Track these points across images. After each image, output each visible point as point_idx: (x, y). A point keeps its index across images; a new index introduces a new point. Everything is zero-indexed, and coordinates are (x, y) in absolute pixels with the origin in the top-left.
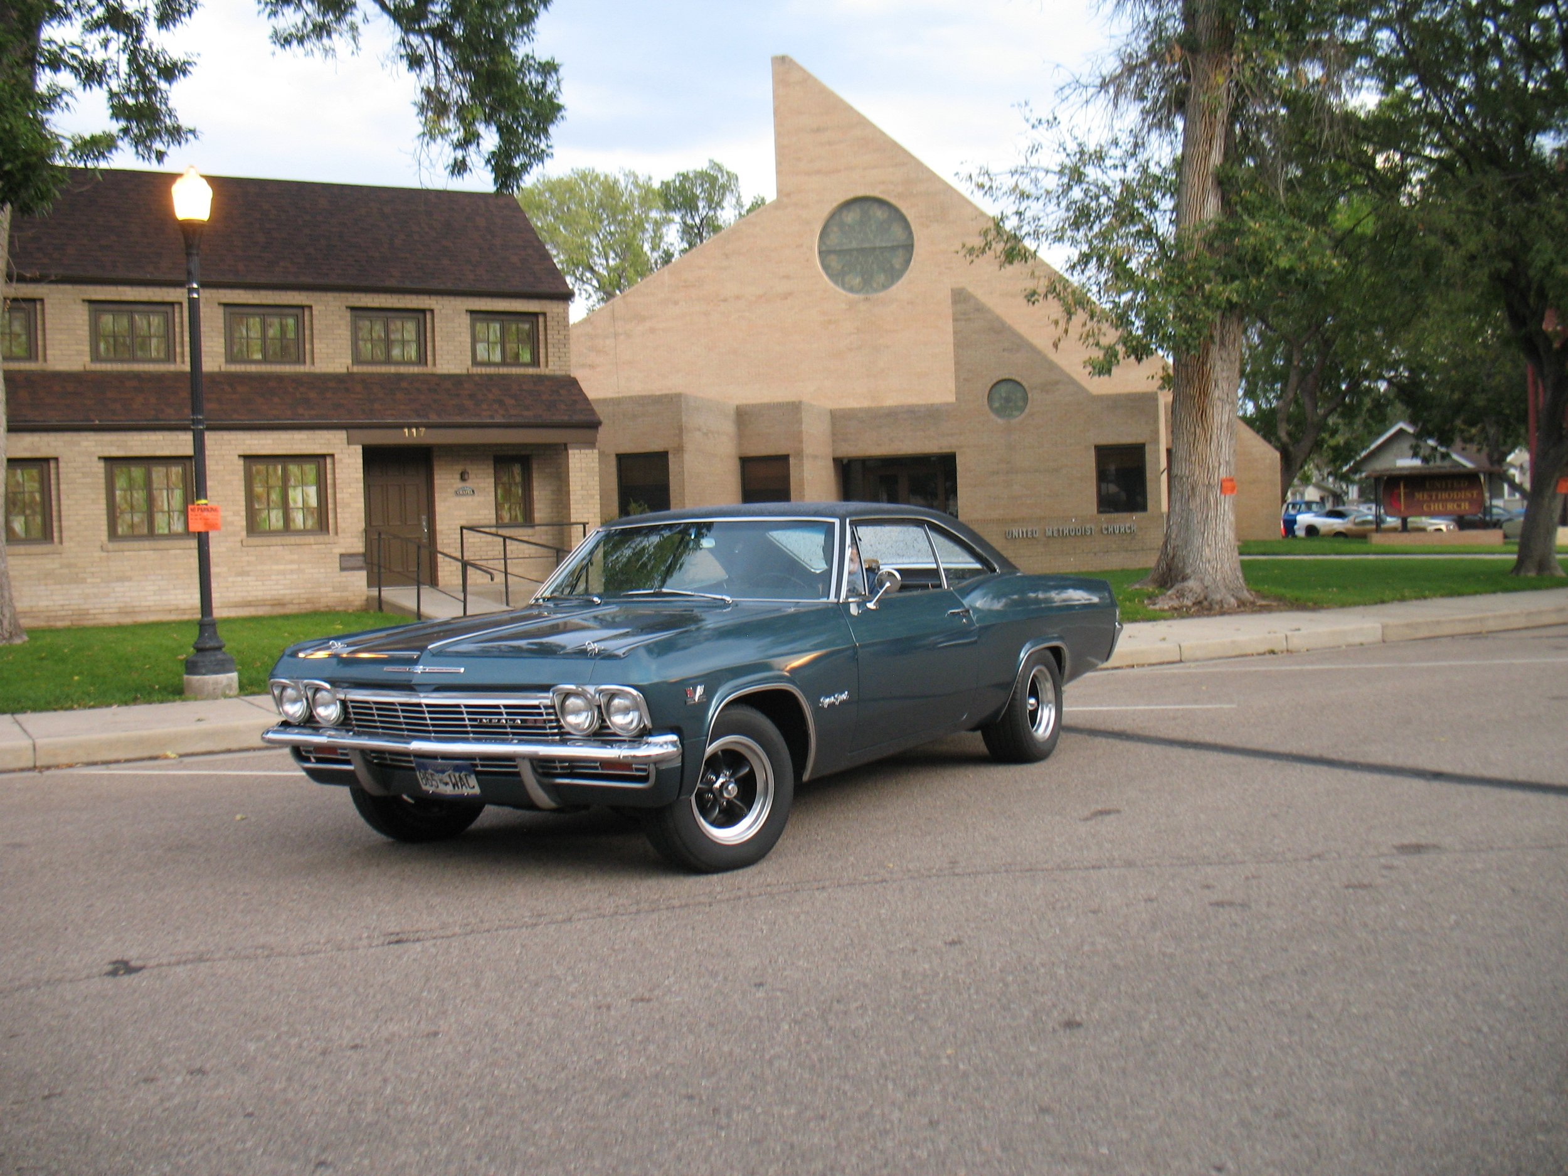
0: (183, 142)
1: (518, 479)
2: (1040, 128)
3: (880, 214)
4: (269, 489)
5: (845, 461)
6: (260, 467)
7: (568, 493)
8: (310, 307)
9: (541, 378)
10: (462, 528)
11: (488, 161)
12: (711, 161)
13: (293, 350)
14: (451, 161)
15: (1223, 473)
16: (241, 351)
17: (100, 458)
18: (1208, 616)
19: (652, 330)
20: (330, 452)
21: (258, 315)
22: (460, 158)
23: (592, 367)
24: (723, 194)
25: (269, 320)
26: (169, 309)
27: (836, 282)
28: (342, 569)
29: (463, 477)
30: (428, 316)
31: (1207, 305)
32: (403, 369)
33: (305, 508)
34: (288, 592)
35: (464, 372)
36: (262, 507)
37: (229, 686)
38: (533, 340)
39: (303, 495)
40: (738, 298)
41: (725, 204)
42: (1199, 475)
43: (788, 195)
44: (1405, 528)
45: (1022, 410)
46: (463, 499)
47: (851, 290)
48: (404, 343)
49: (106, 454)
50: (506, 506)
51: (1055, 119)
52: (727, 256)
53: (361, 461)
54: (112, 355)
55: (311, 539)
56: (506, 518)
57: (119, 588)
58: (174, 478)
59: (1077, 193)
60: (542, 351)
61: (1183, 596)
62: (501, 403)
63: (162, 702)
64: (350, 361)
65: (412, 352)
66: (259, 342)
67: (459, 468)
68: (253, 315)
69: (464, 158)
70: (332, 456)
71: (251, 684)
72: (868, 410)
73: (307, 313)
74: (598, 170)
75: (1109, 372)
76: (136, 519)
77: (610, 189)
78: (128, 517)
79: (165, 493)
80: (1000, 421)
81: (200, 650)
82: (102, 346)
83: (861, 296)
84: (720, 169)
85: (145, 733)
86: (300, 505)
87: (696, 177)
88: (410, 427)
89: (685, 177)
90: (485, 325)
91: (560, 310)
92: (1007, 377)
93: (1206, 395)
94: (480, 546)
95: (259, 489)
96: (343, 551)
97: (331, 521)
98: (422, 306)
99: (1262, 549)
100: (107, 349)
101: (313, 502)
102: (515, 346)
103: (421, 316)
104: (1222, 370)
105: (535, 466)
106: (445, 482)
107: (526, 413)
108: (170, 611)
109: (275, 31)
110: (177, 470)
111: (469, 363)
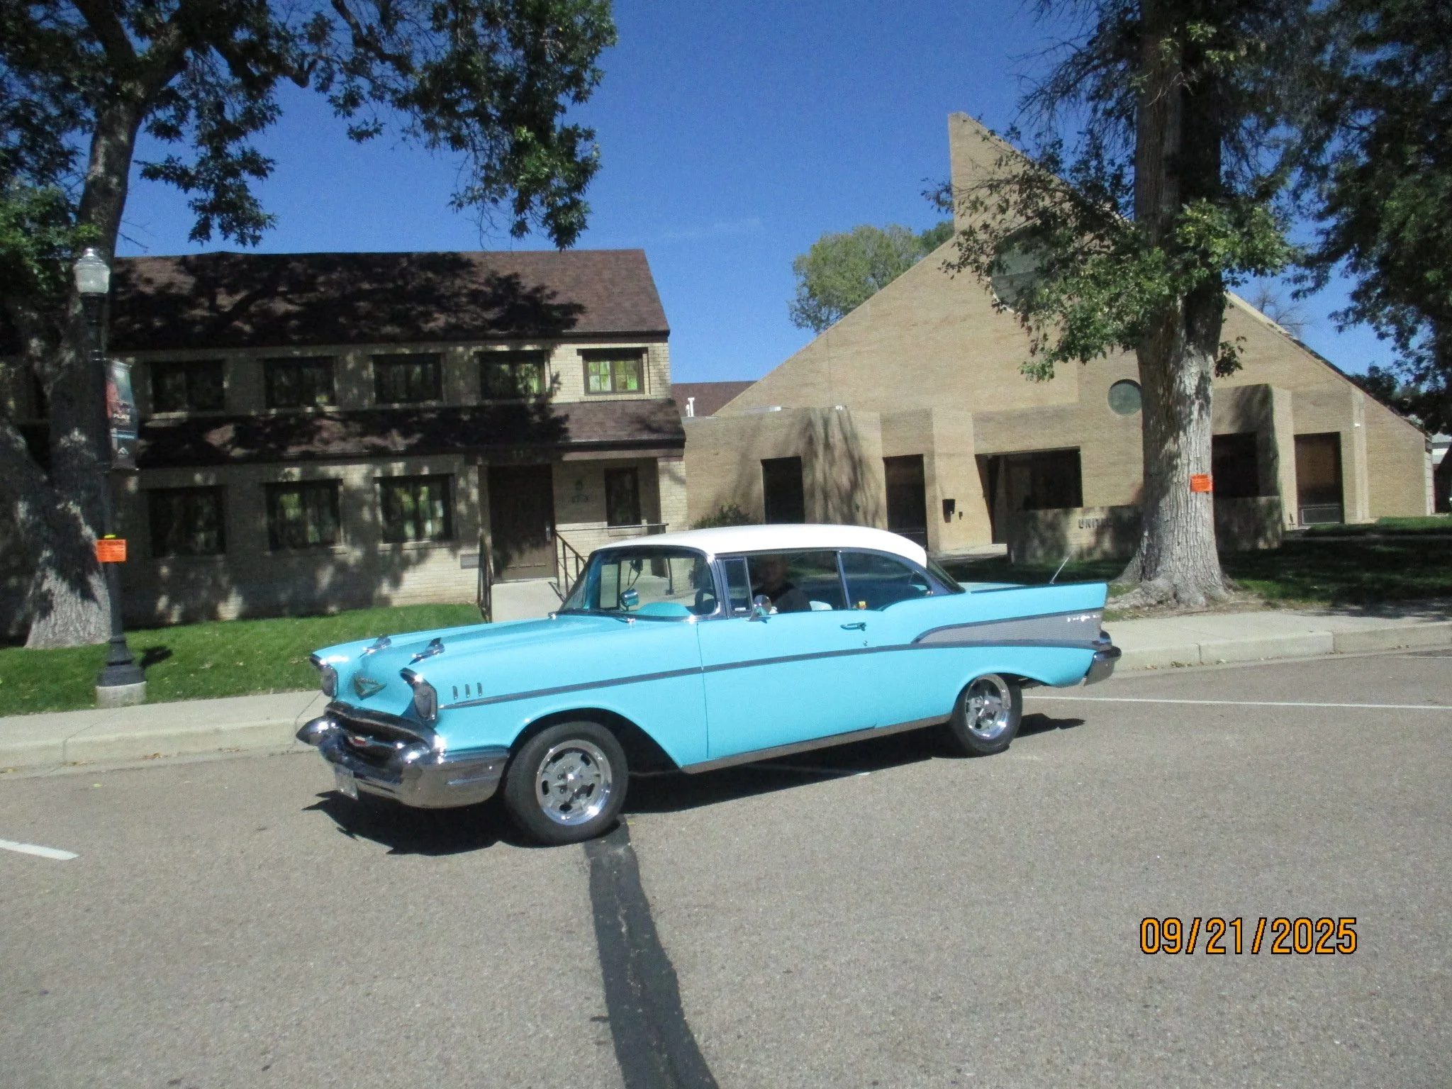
1: (628, 488)
5: (989, 457)
6: (394, 487)
7: (660, 498)
8: (443, 355)
9: (643, 403)
13: (432, 389)
15: (1193, 470)
16: (389, 392)
17: (261, 484)
19: (858, 353)
20: (452, 472)
21: (404, 362)
25: (412, 367)
26: (328, 362)
28: (463, 567)
29: (578, 487)
30: (545, 357)
33: (433, 518)
34: (417, 586)
35: (577, 400)
36: (396, 518)
39: (430, 508)
43: (964, 232)
45: (1139, 406)
46: (580, 506)
49: (266, 480)
50: (619, 510)
52: (916, 288)
53: (477, 478)
54: (284, 401)
55: (438, 543)
56: (619, 519)
58: (323, 497)
61: (1148, 594)
62: (601, 424)
64: (479, 397)
65: (534, 387)
66: (405, 385)
67: (573, 480)
68: (399, 364)
70: (453, 475)
72: (1005, 413)
73: (442, 359)
76: (294, 531)
78: (286, 530)
79: (316, 510)
80: (1118, 417)
82: (276, 395)
86: (428, 516)
91: (659, 344)
92: (1124, 377)
93: (1171, 391)
95: (394, 504)
96: (462, 553)
97: (454, 529)
100: (280, 397)
101: (439, 513)
105: (640, 476)
106: (563, 491)
109: (351, 128)
110: (325, 493)
111: (583, 392)
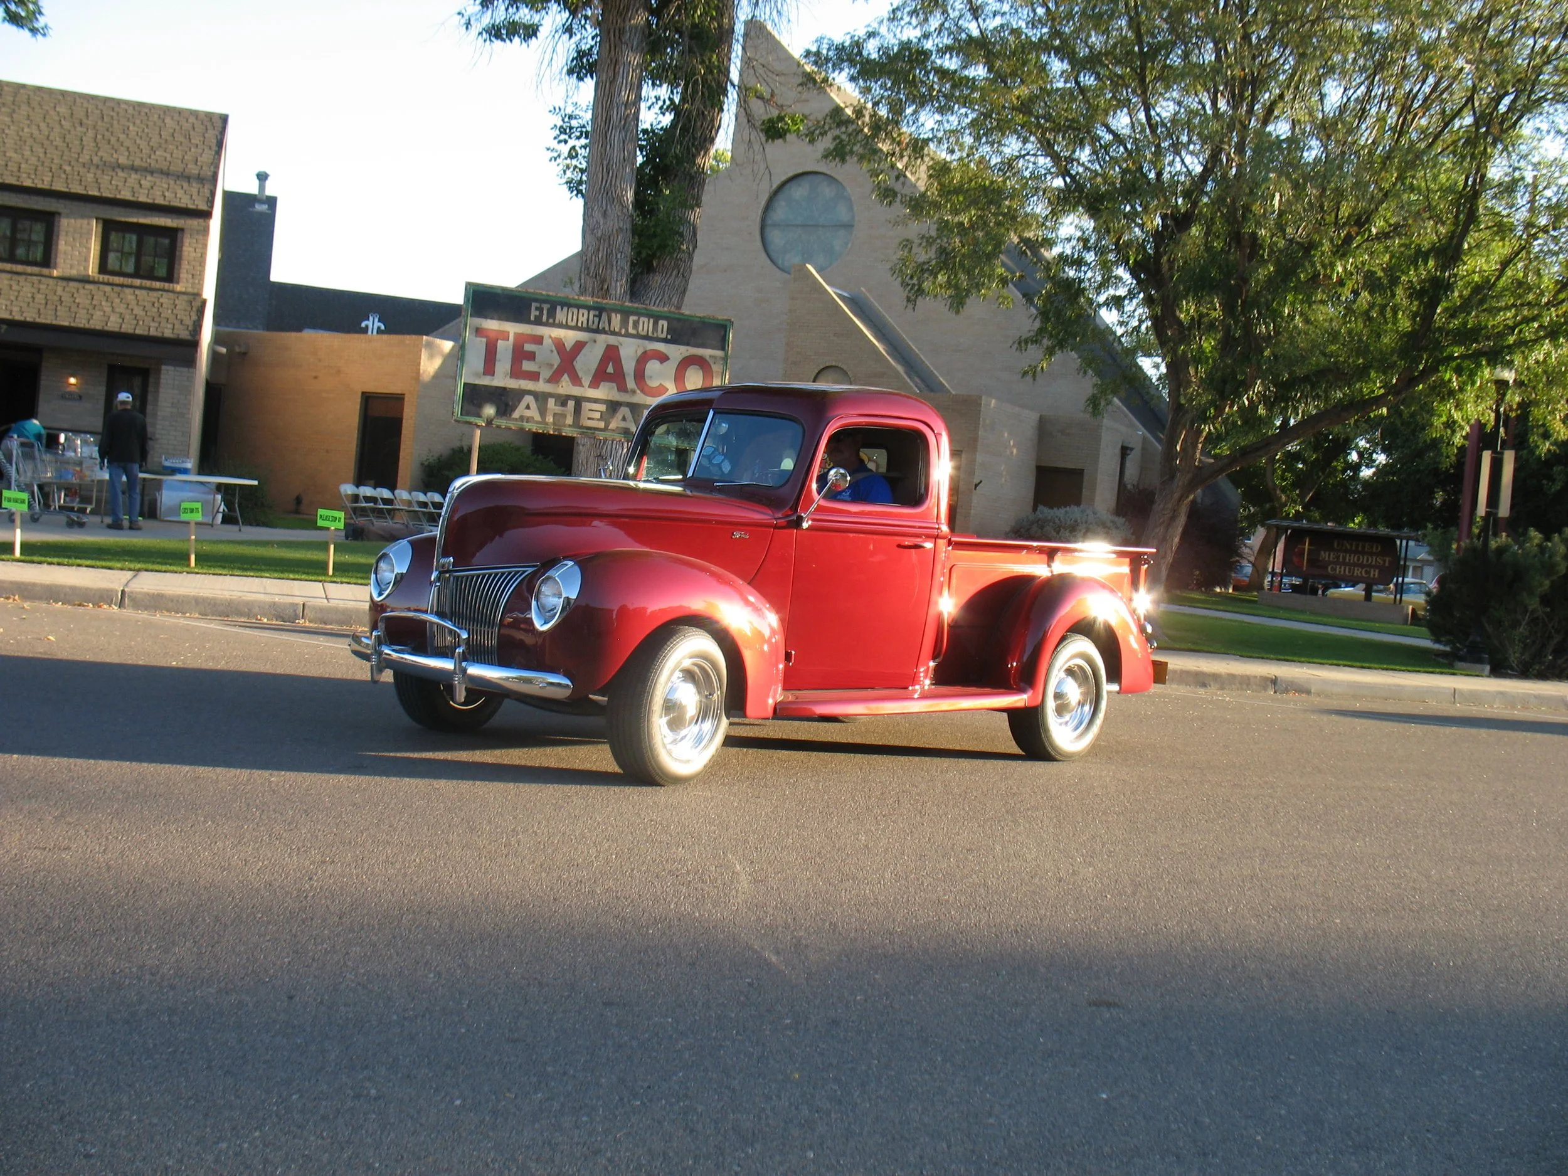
43: (741, 164)
46: (69, 404)
91: (202, 228)
92: (834, 363)
105: (152, 380)
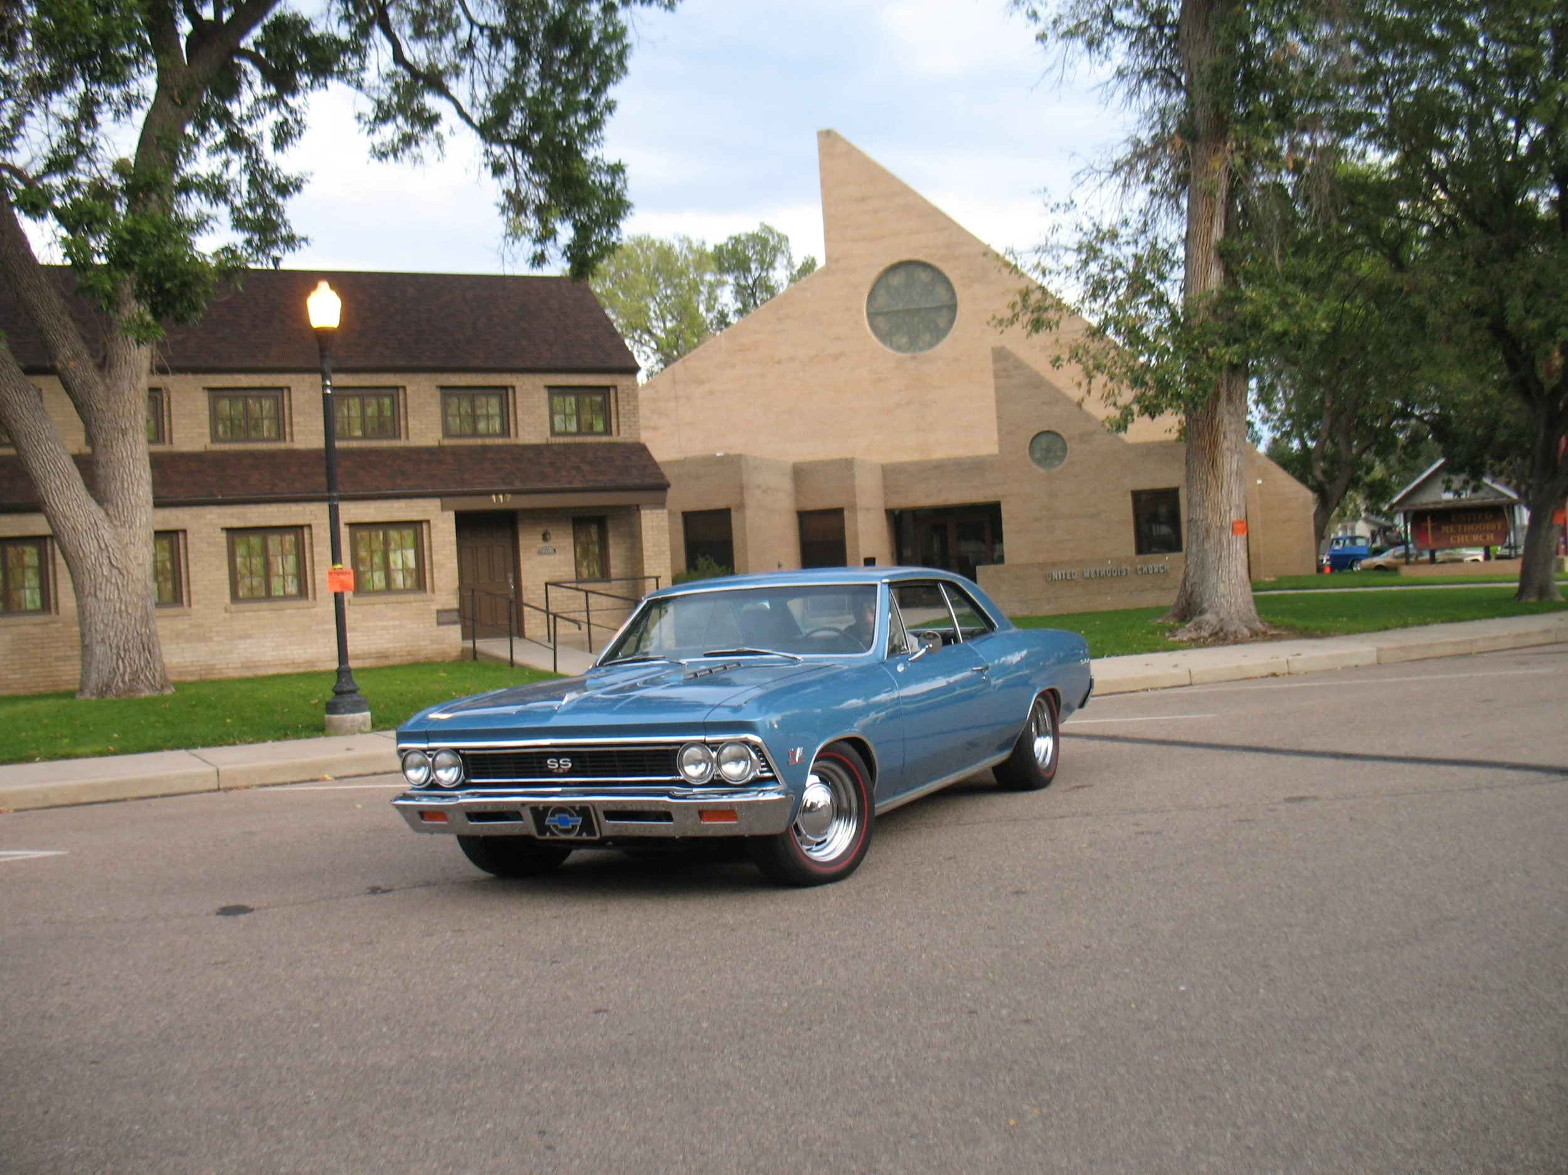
0: (297, 249)
1: (595, 537)
2: (1058, 211)
3: (924, 276)
4: (372, 553)
5: (897, 513)
6: (363, 534)
7: (641, 550)
8: (404, 388)
9: (613, 446)
10: (546, 584)
11: (565, 253)
12: (762, 224)
13: (389, 426)
14: (531, 255)
15: (1234, 516)
16: (343, 427)
17: (222, 529)
18: (1222, 645)
19: (712, 393)
20: (426, 518)
21: (358, 396)
22: (539, 251)
23: (655, 428)
24: (775, 256)
25: (367, 400)
26: (279, 393)
27: (884, 342)
28: (439, 623)
29: (545, 537)
30: (510, 392)
31: (1211, 367)
32: (489, 441)
33: (405, 569)
34: (391, 645)
35: (544, 442)
36: (366, 569)
37: (364, 723)
38: (605, 411)
39: (403, 558)
40: (792, 359)
41: (777, 265)
42: (1213, 520)
43: (837, 261)
44: (1433, 560)
45: (1062, 459)
46: (546, 557)
47: (899, 348)
48: (488, 417)
49: (228, 525)
50: (585, 564)
51: (1072, 202)
52: (780, 320)
53: (454, 525)
54: (229, 436)
55: (411, 597)
56: (585, 573)
57: (241, 645)
58: (287, 545)
59: (1093, 268)
60: (614, 421)
61: (1200, 628)
62: (578, 469)
63: (308, 737)
64: (441, 435)
65: (496, 425)
66: (359, 420)
67: (542, 529)
68: (353, 396)
69: (543, 252)
70: (428, 522)
71: (381, 722)
72: (917, 464)
73: (401, 392)
74: (654, 236)
75: (1125, 428)
76: (255, 583)
77: (665, 254)
78: (247, 581)
79: (280, 559)
80: (1041, 470)
81: (338, 693)
82: (221, 429)
83: (908, 355)
84: (770, 231)
85: (306, 760)
86: (400, 566)
87: (748, 240)
88: (497, 494)
89: (737, 240)
90: (561, 399)
91: (629, 383)
92: (1047, 429)
93: (1216, 446)
94: (564, 600)
95: (363, 554)
96: (439, 607)
97: (428, 580)
98: (504, 384)
99: (1294, 584)
100: (225, 431)
101: (412, 564)
102: (589, 417)
103: (504, 392)
104: (1230, 424)
105: (610, 526)
106: (529, 544)
107: (601, 478)
108: (287, 665)
109: (374, 147)
110: (289, 538)
111: (548, 433)
